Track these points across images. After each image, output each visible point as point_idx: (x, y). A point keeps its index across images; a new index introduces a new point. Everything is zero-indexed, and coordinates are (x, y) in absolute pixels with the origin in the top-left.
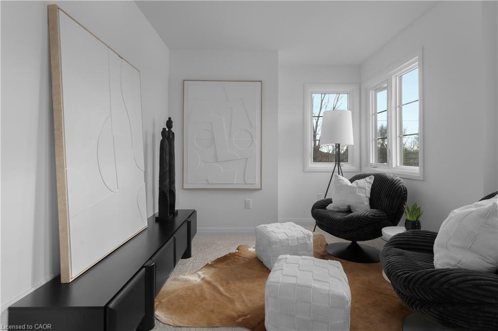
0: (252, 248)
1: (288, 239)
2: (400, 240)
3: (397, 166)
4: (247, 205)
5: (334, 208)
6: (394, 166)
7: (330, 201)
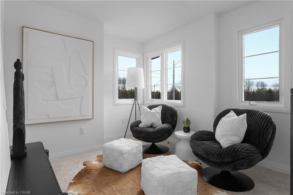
0: (94, 162)
1: (132, 149)
2: (197, 137)
3: (166, 100)
4: (81, 132)
5: (144, 126)
6: (165, 100)
7: (140, 122)
